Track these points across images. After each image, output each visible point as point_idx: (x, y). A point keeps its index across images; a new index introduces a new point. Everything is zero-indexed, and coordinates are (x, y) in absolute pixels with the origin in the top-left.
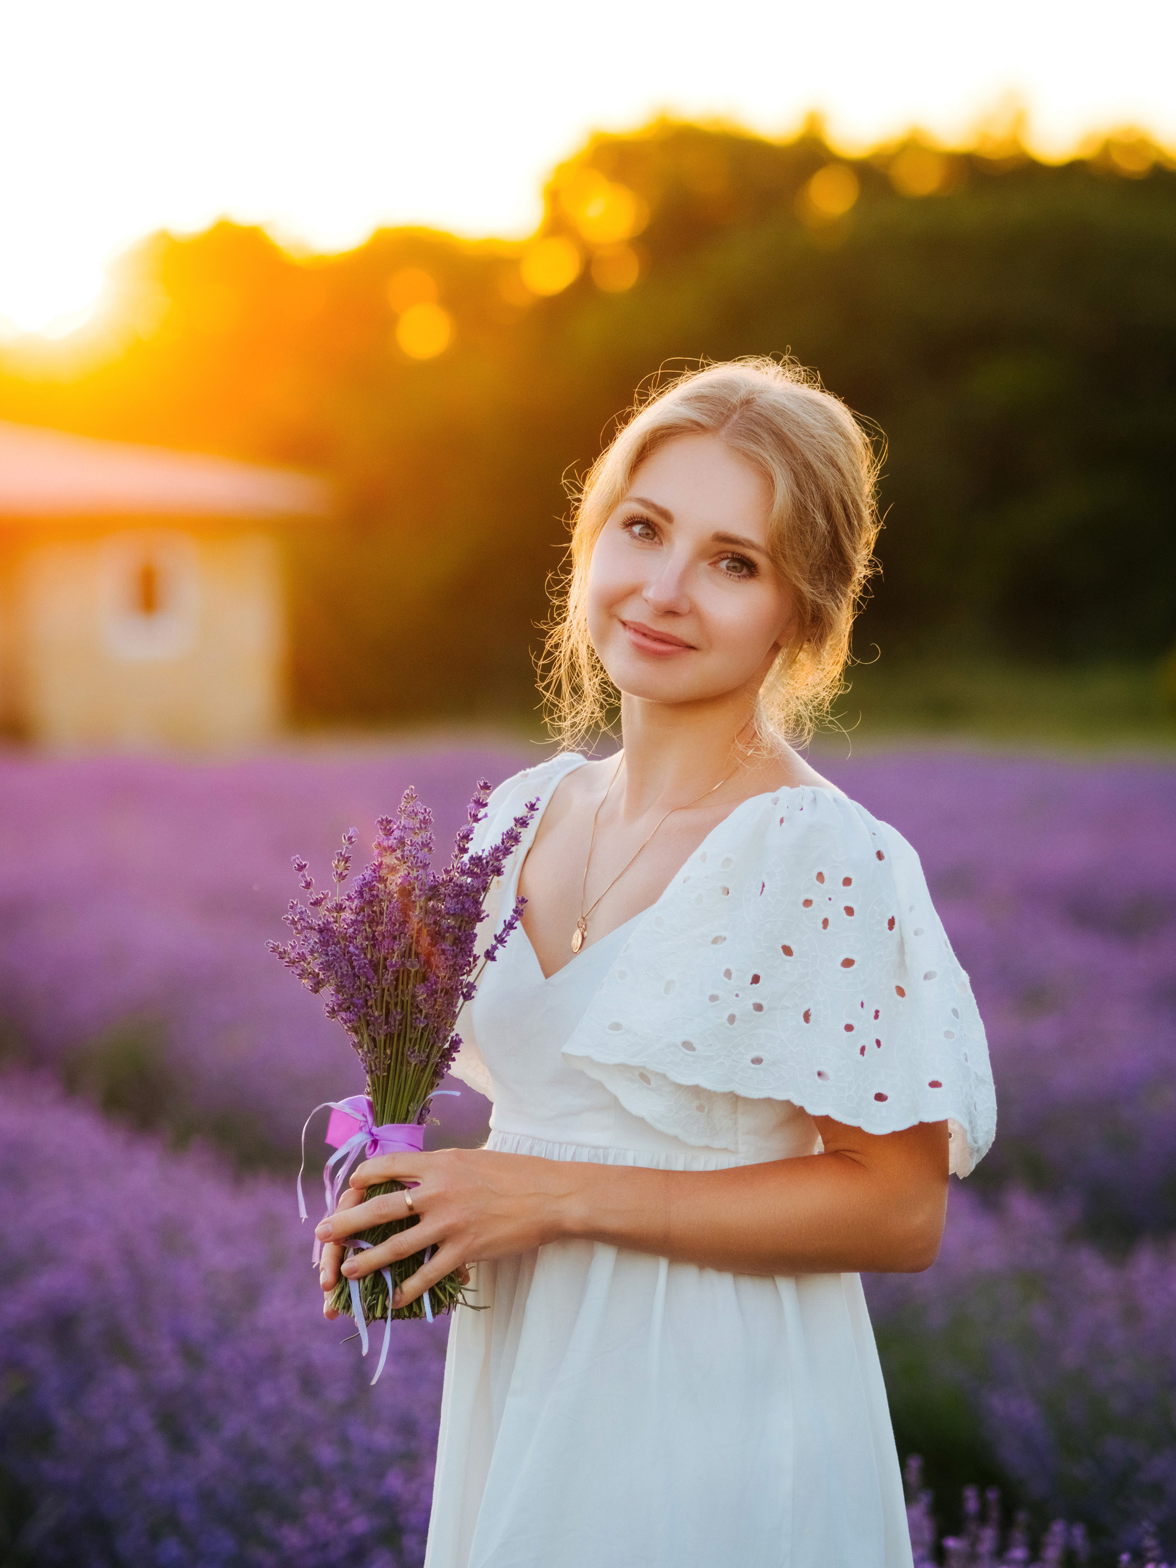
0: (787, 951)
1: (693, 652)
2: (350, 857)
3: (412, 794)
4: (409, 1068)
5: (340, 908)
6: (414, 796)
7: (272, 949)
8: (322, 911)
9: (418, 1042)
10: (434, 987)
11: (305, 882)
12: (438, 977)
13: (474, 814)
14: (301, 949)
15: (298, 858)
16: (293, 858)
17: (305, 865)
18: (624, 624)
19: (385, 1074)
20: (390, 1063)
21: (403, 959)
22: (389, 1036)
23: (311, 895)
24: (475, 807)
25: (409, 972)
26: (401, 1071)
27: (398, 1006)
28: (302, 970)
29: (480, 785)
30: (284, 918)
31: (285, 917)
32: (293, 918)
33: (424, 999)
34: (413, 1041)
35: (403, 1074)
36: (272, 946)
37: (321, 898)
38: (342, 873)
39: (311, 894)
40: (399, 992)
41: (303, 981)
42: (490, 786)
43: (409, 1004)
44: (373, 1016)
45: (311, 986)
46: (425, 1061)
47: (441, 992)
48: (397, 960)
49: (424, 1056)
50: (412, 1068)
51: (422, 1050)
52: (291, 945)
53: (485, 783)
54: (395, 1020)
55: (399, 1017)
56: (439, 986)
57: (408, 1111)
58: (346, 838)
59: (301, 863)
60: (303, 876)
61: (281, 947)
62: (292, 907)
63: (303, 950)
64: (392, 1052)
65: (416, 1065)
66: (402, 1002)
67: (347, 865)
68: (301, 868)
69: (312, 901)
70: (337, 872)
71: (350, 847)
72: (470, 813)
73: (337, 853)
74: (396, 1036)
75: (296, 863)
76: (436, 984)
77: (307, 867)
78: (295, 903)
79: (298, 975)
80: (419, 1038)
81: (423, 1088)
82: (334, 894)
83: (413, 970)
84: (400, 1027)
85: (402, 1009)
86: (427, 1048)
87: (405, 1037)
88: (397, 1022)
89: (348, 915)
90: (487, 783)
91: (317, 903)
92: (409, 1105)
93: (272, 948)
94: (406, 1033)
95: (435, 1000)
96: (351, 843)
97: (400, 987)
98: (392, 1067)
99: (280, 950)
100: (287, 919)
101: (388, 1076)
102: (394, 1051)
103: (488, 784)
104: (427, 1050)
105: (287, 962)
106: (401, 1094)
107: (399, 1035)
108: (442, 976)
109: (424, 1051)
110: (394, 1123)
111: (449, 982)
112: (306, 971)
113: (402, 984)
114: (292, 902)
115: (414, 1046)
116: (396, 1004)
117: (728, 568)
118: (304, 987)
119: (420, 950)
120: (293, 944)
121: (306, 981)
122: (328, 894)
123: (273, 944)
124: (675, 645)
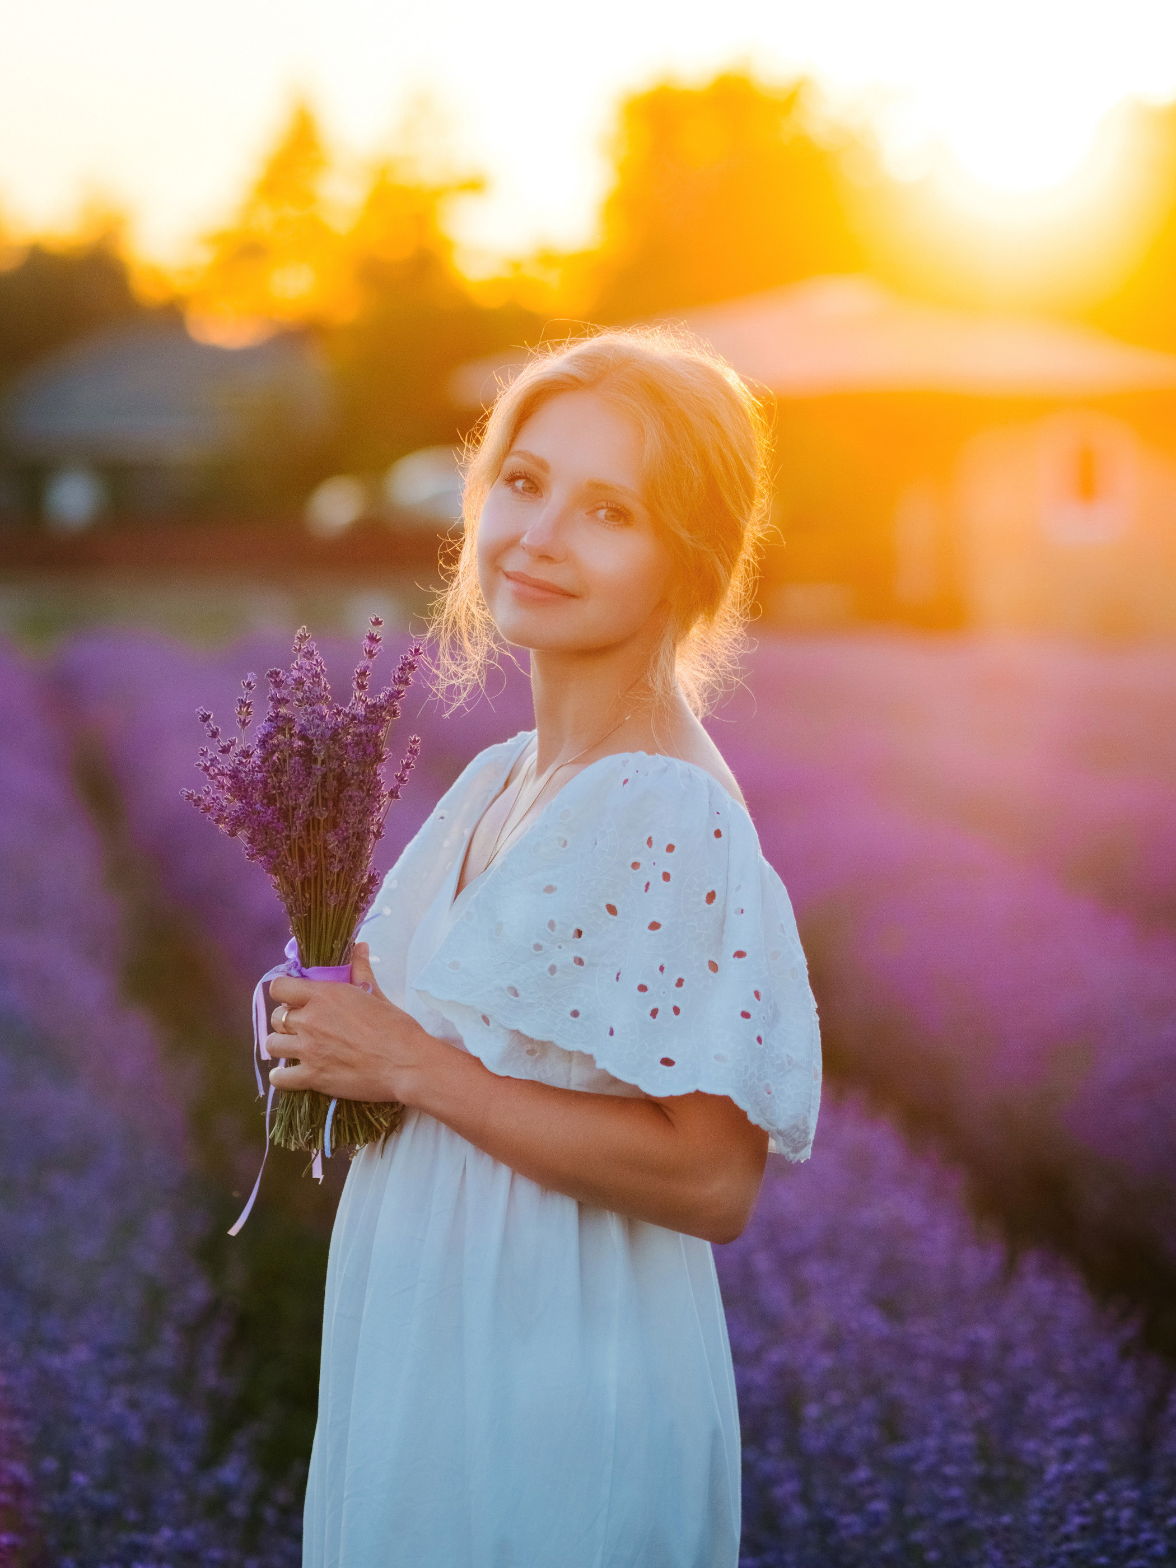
0: (612, 910)
1: (574, 601)
2: (252, 702)
3: (305, 634)
4: (328, 909)
5: (246, 754)
6: (307, 635)
7: (187, 798)
8: (231, 756)
9: (335, 884)
10: (345, 834)
11: (211, 731)
12: (348, 823)
13: (369, 651)
14: (215, 794)
15: (202, 710)
16: (197, 710)
17: (209, 716)
18: (508, 576)
19: (306, 915)
20: (310, 905)
21: (311, 808)
22: (305, 882)
23: (219, 743)
24: (370, 644)
25: (319, 821)
26: (321, 914)
27: (312, 851)
28: (218, 816)
29: (372, 621)
30: (196, 765)
31: (197, 763)
32: (205, 764)
33: (337, 845)
34: (330, 883)
35: (324, 916)
36: (187, 794)
37: (228, 745)
38: (245, 720)
39: (219, 741)
40: (311, 837)
41: (220, 826)
42: (382, 621)
43: (322, 849)
44: (288, 865)
45: (229, 831)
46: (344, 901)
47: (353, 836)
48: (306, 810)
49: (342, 896)
50: (332, 909)
51: (340, 891)
52: (205, 791)
53: (377, 619)
54: (310, 866)
55: (313, 863)
56: (351, 831)
57: (332, 950)
58: (246, 684)
59: (205, 714)
60: (209, 725)
61: (196, 794)
62: (202, 755)
63: (218, 795)
64: (310, 895)
65: (335, 906)
66: (315, 846)
67: (249, 710)
68: (206, 718)
69: (220, 749)
70: (240, 720)
71: (251, 692)
72: (366, 650)
73: (239, 700)
74: (313, 880)
75: (201, 714)
76: (347, 830)
77: (212, 717)
78: (205, 750)
79: (214, 821)
80: (335, 881)
81: (345, 925)
82: (240, 742)
83: (322, 819)
84: (316, 871)
85: (316, 853)
86: (345, 888)
87: (322, 880)
88: (313, 867)
89: (255, 759)
90: (378, 618)
91: (225, 750)
92: (333, 943)
93: (187, 796)
94: (322, 875)
95: (348, 845)
96: (251, 688)
97: (312, 832)
98: (312, 910)
99: (194, 798)
100: (199, 765)
101: (310, 915)
102: (312, 894)
103: (380, 620)
104: (345, 890)
105: (202, 809)
106: (324, 936)
107: (316, 878)
108: (353, 822)
109: (343, 892)
110: (319, 966)
111: (360, 826)
112: (222, 817)
113: (314, 829)
114: (202, 749)
115: (332, 888)
116: (309, 849)
117: (606, 516)
118: (222, 831)
119: (327, 795)
120: (207, 790)
121: (223, 826)
122: (235, 740)
123: (188, 792)
124: (552, 592)
